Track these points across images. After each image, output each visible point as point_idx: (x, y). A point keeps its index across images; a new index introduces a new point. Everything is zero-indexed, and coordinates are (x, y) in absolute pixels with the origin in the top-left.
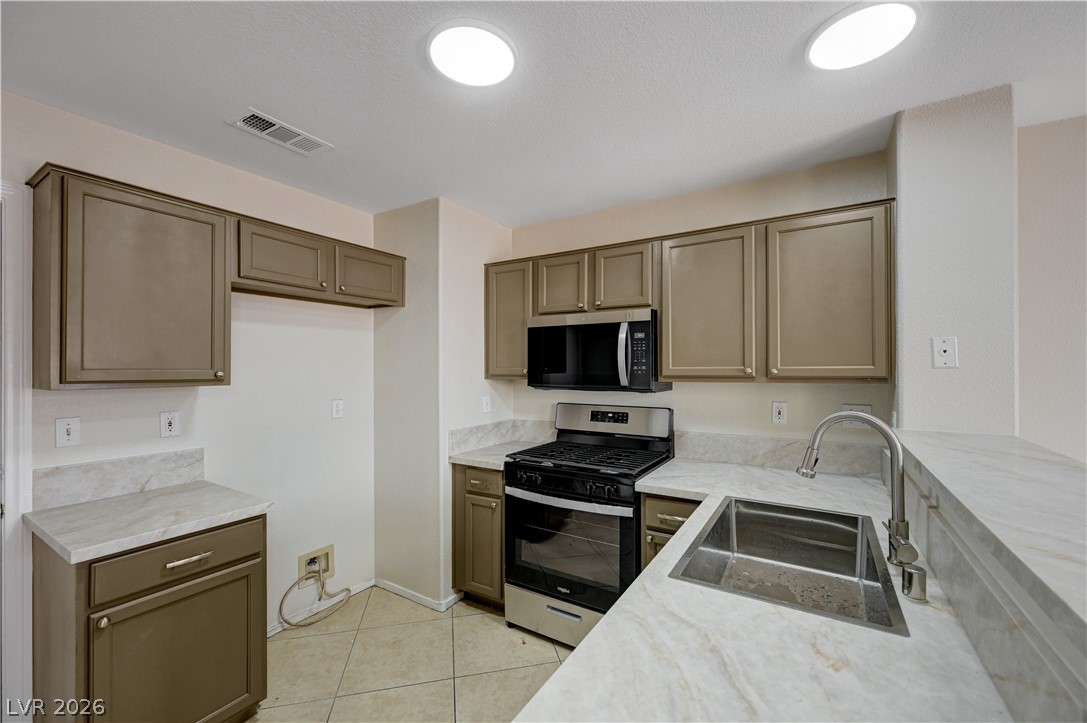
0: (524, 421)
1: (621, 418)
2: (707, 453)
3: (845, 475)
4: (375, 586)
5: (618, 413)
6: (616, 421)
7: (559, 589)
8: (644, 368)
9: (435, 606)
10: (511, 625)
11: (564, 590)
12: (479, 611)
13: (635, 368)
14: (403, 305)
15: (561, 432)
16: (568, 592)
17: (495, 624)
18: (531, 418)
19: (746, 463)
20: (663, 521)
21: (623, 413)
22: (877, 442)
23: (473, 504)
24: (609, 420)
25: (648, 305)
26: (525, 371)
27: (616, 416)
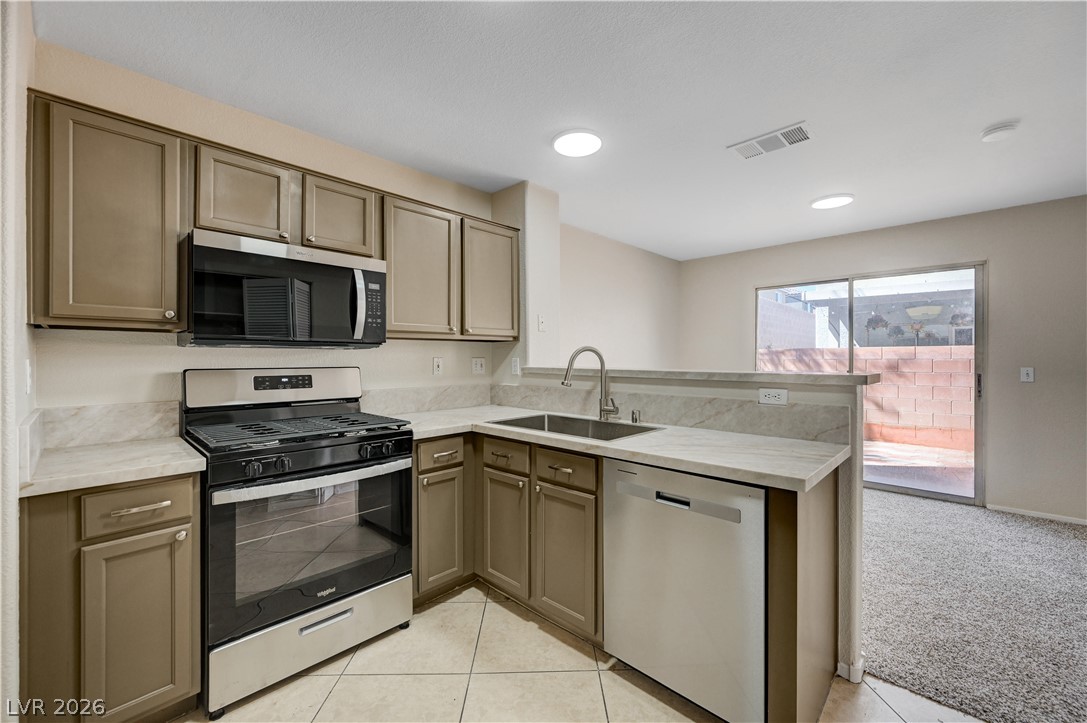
1: (305, 382)
2: (387, 408)
5: (297, 377)
6: (294, 386)
7: (319, 595)
8: (379, 321)
10: (218, 714)
11: (328, 592)
13: (370, 320)
16: (334, 590)
19: (418, 411)
20: (436, 460)
21: (303, 377)
22: (487, 381)
23: (107, 560)
24: (285, 386)
25: (370, 257)
26: (171, 314)
27: (294, 380)
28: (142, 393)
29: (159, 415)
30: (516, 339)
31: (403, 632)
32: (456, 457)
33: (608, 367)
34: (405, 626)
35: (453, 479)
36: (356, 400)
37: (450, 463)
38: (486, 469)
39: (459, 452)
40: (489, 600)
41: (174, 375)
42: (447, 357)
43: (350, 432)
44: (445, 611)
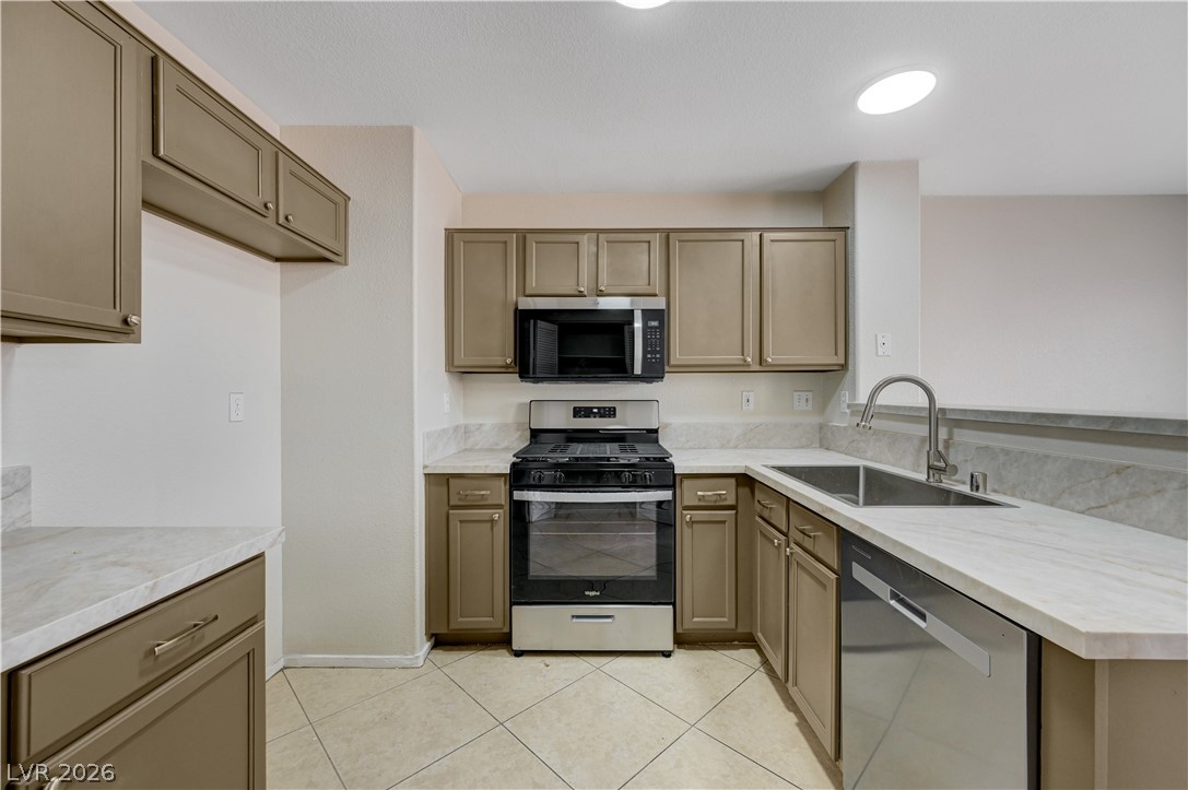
0: (481, 425)
1: (609, 412)
2: (688, 441)
3: (796, 448)
4: (285, 668)
5: (604, 408)
6: (603, 416)
7: (587, 593)
8: (658, 356)
9: (408, 663)
10: (519, 654)
11: (593, 593)
12: (467, 653)
13: (649, 356)
14: (346, 264)
15: (535, 434)
16: (599, 592)
17: (498, 659)
18: (490, 421)
19: (722, 447)
20: (701, 498)
21: (610, 408)
22: (816, 420)
23: (461, 522)
24: (595, 415)
25: (655, 295)
26: (509, 361)
27: (602, 411)
28: (511, 417)
29: (519, 433)
30: (844, 367)
31: (663, 659)
32: (725, 499)
33: (940, 403)
34: (667, 654)
35: (724, 522)
36: (656, 431)
37: (718, 504)
38: (757, 518)
39: (727, 492)
40: (761, 669)
41: (524, 404)
42: (759, 390)
43: (622, 459)
44: (710, 658)
